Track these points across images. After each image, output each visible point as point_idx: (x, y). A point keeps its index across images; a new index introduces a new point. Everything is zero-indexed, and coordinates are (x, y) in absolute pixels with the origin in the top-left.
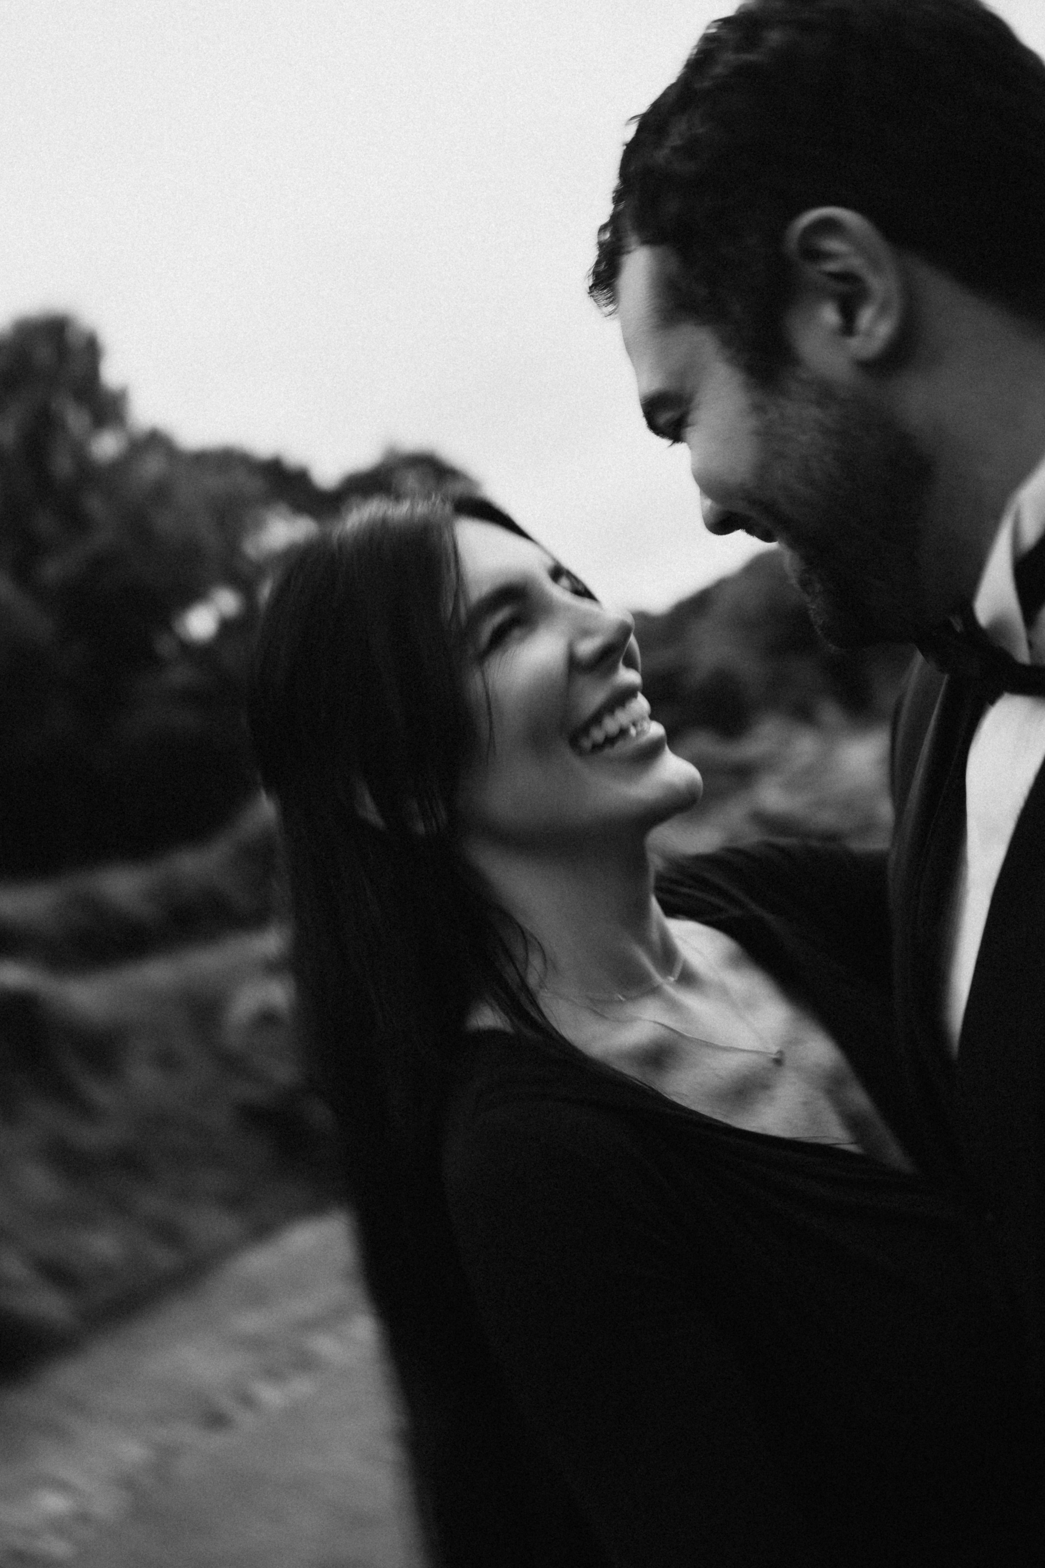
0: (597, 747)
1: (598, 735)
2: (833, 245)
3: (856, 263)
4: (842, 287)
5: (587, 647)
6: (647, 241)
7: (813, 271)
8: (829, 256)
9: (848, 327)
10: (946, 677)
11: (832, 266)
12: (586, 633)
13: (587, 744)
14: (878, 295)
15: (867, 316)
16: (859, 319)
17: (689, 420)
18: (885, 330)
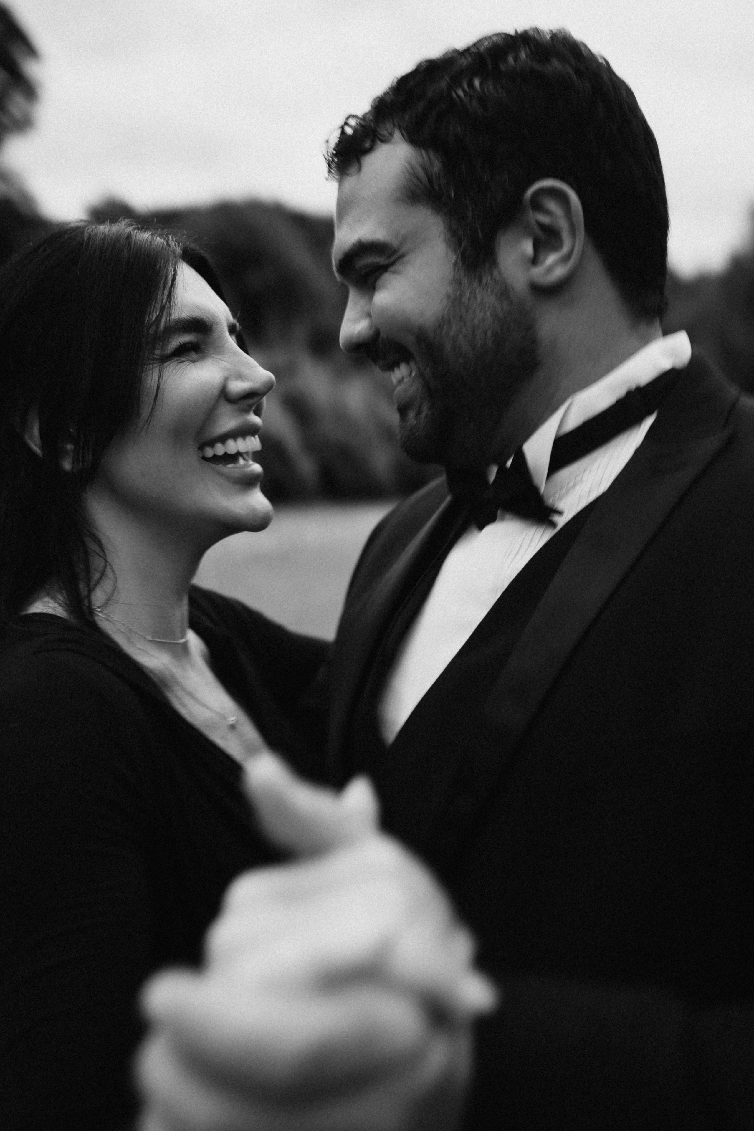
0: (216, 459)
1: (220, 449)
2: (552, 205)
3: (563, 224)
4: (543, 235)
5: (237, 386)
6: (414, 142)
7: (530, 215)
8: (548, 212)
9: (535, 261)
11: (544, 219)
12: (240, 376)
13: (209, 452)
14: (565, 249)
15: (551, 259)
16: (542, 257)
17: (392, 269)
18: (560, 272)
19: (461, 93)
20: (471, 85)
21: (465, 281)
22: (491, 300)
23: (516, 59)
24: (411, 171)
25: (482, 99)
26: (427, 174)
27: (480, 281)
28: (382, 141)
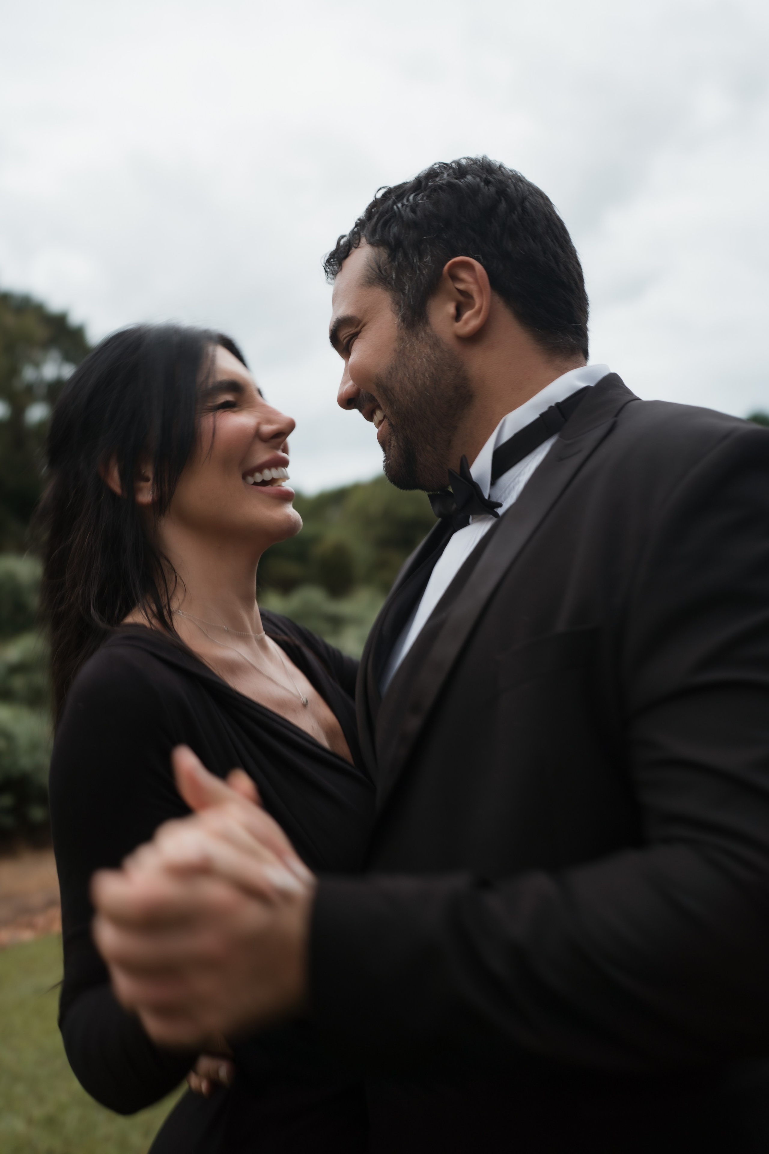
0: (256, 484)
1: (258, 477)
2: (464, 275)
3: (473, 288)
4: (461, 298)
5: (267, 428)
6: (372, 244)
7: (450, 284)
8: (462, 281)
9: (458, 317)
10: (439, 520)
11: (461, 286)
12: (269, 422)
13: (251, 480)
14: (477, 306)
15: (468, 315)
16: (462, 315)
17: (360, 335)
18: (474, 323)
21: (406, 338)
22: (426, 350)
24: (368, 263)
26: (377, 263)
27: (417, 336)
28: (356, 248)
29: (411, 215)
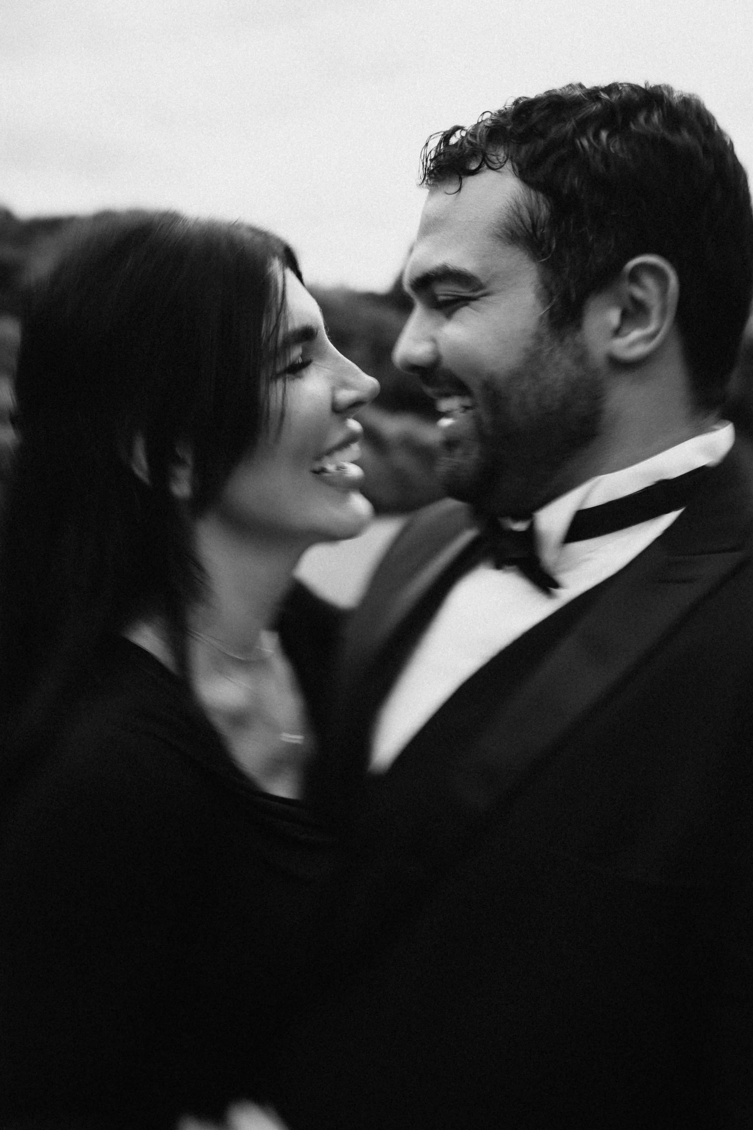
2: (649, 282)
3: (655, 303)
4: (632, 308)
5: (343, 394)
6: (527, 182)
8: (643, 287)
9: (617, 332)
11: (638, 293)
14: (651, 328)
15: (636, 334)
16: (625, 330)
17: (474, 303)
18: (640, 350)
19: (585, 143)
20: (597, 135)
21: (547, 338)
22: (567, 363)
23: (648, 120)
24: (515, 209)
25: (606, 156)
26: (532, 218)
27: (562, 340)
28: (490, 168)
29: (601, 168)
